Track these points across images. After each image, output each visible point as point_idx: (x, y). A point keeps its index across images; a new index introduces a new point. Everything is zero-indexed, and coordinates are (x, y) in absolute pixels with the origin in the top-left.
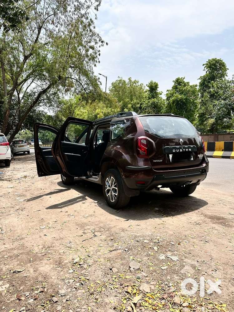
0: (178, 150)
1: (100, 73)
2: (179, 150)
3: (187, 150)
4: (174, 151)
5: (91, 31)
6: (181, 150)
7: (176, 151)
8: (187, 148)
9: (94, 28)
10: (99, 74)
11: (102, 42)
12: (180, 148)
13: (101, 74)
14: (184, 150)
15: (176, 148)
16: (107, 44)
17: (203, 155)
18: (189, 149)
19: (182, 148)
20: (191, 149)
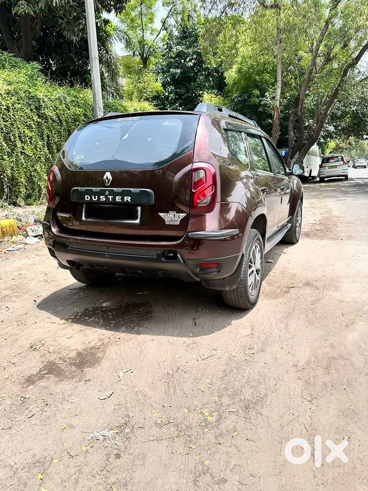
0: (95, 198)
2: (99, 198)
3: (118, 199)
6: (103, 198)
7: (91, 198)
8: (118, 194)
12: (102, 193)
14: (110, 197)
15: (91, 193)
17: (183, 215)
18: (125, 197)
19: (107, 193)
20: (130, 198)
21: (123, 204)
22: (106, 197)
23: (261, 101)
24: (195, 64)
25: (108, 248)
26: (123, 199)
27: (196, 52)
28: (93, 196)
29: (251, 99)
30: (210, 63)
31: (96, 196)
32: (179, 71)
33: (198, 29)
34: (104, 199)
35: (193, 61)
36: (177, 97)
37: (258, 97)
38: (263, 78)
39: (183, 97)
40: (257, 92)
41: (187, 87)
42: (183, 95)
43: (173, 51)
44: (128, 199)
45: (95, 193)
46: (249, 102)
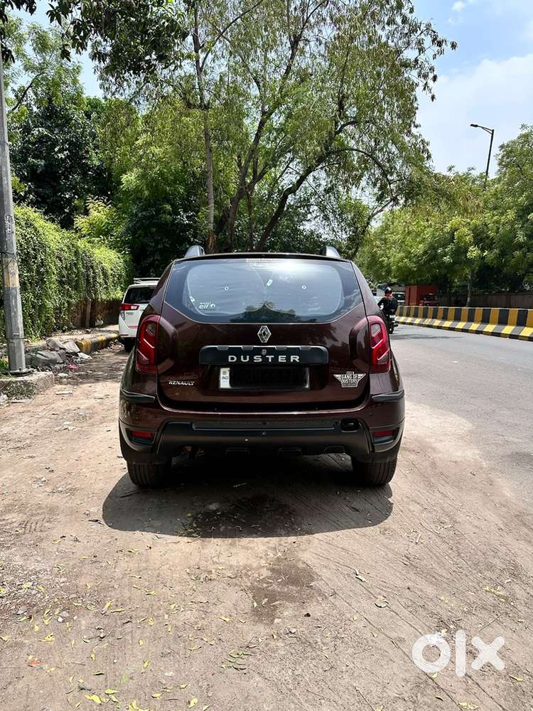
0: (245, 358)
1: (475, 124)
2: (252, 359)
3: (281, 359)
4: (232, 359)
5: (405, 21)
6: (258, 359)
7: (239, 358)
8: (281, 353)
9: (412, 11)
10: (472, 125)
11: (440, 44)
13: (476, 126)
14: (270, 357)
15: (238, 353)
16: (454, 46)
17: (361, 376)
18: (292, 357)
19: (264, 352)
20: (298, 357)
21: (288, 364)
22: (263, 357)
23: (175, 219)
24: (68, 157)
25: (265, 423)
26: (288, 359)
27: (67, 140)
28: (242, 357)
29: (161, 215)
30: (90, 159)
31: (248, 357)
32: (42, 163)
33: (70, 109)
34: (261, 360)
35: (65, 152)
36: (39, 199)
37: (170, 214)
38: (175, 190)
39: (48, 201)
40: (168, 207)
41: (53, 187)
42: (49, 197)
43: (33, 134)
44: (295, 358)
45: (245, 353)
46: (158, 219)
